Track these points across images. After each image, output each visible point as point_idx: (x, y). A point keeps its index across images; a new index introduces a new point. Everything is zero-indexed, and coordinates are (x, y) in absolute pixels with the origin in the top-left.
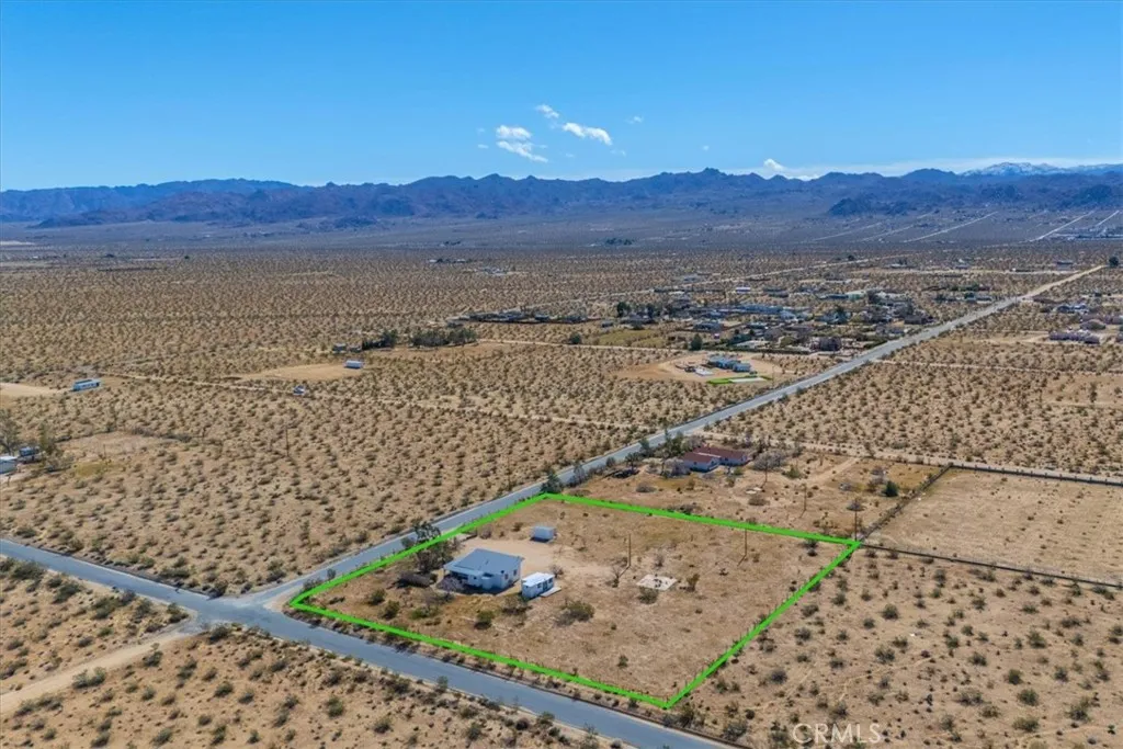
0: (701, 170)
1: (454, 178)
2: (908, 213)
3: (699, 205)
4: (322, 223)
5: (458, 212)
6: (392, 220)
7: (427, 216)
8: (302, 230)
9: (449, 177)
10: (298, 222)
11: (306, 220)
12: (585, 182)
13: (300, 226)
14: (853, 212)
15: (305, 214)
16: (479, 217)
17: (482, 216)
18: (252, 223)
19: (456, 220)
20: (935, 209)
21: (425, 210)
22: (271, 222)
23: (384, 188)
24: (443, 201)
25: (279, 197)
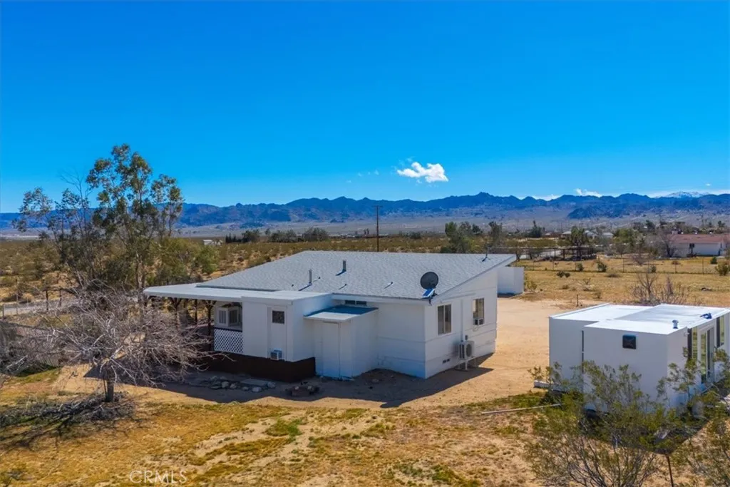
0: (478, 193)
1: (317, 199)
2: (624, 216)
3: (476, 214)
4: (232, 226)
5: (318, 219)
6: (276, 224)
7: (299, 221)
8: (218, 230)
9: (314, 199)
10: (216, 225)
11: (222, 225)
12: (400, 201)
13: (217, 227)
14: (585, 217)
15: (222, 221)
16: (331, 222)
17: (334, 221)
18: (187, 226)
19: (317, 223)
20: (642, 215)
21: (298, 218)
22: (199, 225)
23: (273, 206)
24: (310, 213)
25: (205, 211)
